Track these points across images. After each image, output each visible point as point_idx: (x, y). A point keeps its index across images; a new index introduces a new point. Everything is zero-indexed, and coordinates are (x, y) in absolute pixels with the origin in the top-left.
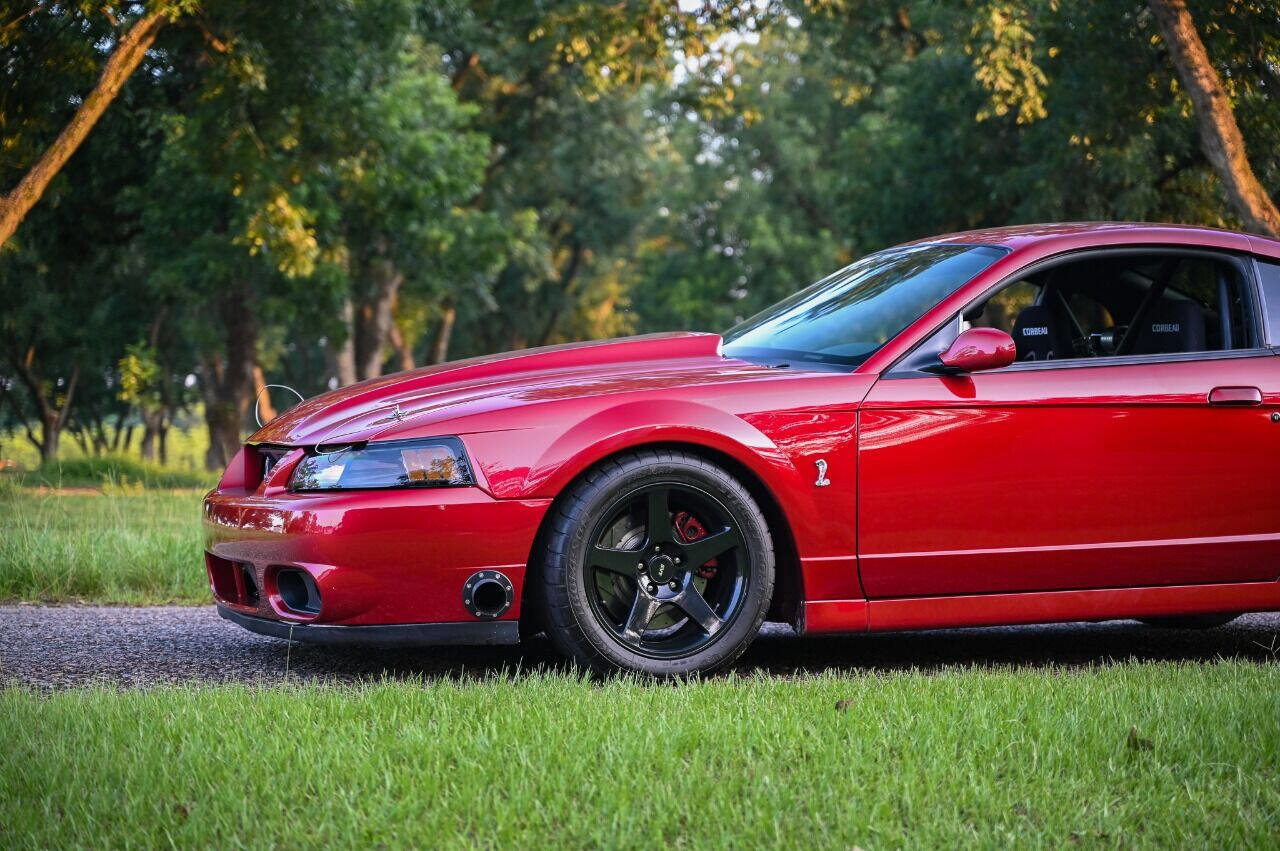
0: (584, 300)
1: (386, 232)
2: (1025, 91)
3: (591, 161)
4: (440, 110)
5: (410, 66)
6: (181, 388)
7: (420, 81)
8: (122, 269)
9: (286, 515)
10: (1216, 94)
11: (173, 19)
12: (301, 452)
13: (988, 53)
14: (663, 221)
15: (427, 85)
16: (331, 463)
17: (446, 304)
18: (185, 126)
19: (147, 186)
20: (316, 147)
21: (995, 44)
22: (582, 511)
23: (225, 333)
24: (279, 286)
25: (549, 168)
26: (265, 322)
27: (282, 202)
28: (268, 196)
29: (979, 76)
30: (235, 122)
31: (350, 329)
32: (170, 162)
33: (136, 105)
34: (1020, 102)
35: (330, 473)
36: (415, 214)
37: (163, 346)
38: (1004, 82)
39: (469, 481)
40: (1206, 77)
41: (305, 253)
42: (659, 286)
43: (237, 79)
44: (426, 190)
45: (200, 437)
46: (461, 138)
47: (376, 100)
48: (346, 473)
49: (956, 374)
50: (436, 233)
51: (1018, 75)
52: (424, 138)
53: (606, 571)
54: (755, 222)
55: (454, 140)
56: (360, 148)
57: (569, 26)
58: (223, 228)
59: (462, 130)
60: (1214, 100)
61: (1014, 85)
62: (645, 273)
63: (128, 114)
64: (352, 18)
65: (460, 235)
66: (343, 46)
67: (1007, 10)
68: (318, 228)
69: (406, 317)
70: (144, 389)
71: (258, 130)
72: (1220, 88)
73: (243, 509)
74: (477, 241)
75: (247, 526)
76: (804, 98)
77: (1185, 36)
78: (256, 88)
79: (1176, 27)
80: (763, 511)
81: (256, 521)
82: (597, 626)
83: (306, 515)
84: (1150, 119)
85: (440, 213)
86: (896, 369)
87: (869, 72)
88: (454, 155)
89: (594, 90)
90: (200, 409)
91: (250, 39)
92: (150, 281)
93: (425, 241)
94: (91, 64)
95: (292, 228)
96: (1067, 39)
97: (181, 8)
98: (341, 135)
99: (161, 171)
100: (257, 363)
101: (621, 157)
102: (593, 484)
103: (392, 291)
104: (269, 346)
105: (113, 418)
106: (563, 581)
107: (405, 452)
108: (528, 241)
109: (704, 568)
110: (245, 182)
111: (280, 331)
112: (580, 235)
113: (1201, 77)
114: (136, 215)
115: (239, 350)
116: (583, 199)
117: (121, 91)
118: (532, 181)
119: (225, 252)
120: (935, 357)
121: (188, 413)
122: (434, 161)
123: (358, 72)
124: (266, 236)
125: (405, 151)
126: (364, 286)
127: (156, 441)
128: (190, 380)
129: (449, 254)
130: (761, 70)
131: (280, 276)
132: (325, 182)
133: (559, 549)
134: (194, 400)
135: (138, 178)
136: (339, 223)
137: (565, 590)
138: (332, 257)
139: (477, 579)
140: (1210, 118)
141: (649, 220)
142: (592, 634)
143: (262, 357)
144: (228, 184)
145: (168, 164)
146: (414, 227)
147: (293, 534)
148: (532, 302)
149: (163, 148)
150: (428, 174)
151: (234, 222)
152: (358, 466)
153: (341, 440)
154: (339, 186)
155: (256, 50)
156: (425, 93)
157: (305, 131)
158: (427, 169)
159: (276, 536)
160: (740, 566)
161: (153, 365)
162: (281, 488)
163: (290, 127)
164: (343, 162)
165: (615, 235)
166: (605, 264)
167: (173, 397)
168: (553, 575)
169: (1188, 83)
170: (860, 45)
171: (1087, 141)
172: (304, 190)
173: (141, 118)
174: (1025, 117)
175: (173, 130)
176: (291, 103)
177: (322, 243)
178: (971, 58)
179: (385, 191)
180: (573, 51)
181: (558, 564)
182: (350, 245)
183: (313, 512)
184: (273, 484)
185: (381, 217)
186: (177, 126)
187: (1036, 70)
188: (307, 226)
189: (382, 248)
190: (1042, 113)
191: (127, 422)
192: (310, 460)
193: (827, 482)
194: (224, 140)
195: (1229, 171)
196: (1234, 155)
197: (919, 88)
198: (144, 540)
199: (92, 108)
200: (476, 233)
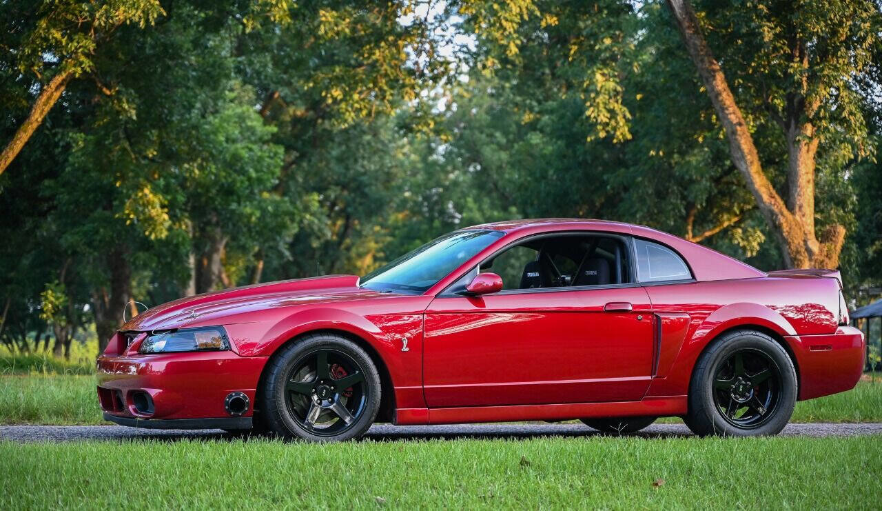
0: (353, 253)
1: (215, 209)
2: (617, 123)
3: (356, 161)
4: (252, 130)
5: (232, 101)
6: (81, 313)
7: (239, 110)
8: (43, 233)
9: (137, 366)
10: (740, 124)
11: (77, 76)
12: (145, 334)
13: (594, 98)
14: (405, 201)
15: (243, 113)
16: (160, 339)
17: (258, 256)
18: (85, 140)
19: (59, 179)
20: (169, 156)
21: (598, 93)
22: (284, 363)
23: (110, 276)
24: (146, 245)
25: (327, 165)
26: (136, 268)
27: (147, 191)
28: (139, 187)
29: (588, 113)
30: (116, 140)
31: (193, 273)
32: (75, 163)
33: (53, 127)
34: (615, 129)
35: (159, 344)
36: (235, 198)
37: (68, 284)
38: (604, 117)
39: (228, 349)
40: (734, 113)
41: (162, 224)
42: (402, 244)
43: (118, 113)
44: (242, 182)
45: (93, 345)
46: (265, 147)
47: (210, 123)
48: (167, 344)
49: (475, 296)
50: (248, 210)
51: (612, 113)
52: (240, 148)
53: (297, 393)
54: (466, 201)
55: (261, 150)
56: (197, 157)
57: (331, 80)
58: (109, 207)
59: (266, 143)
60: (738, 128)
61: (610, 119)
62: (393, 235)
63: (47, 132)
64: (194, 70)
65: (264, 211)
66: (188, 88)
67: (606, 71)
68: (170, 207)
69: (232, 265)
70: (56, 312)
71: (131, 145)
72: (742, 121)
73: (117, 363)
74: (275, 215)
75: (118, 372)
76: (498, 119)
77: (720, 88)
78: (130, 118)
79: (714, 82)
80: (375, 363)
81: (123, 370)
82: (291, 420)
83: (147, 365)
84: (701, 140)
85: (251, 197)
86: (443, 294)
87: (534, 103)
88: (260, 159)
89: (346, 121)
90: (93, 327)
91: (126, 86)
92: (62, 241)
93: (241, 215)
94: (24, 102)
95: (153, 208)
96: (649, 88)
97: (83, 68)
98: (185, 148)
99: (68, 169)
100: (131, 296)
101: (376, 158)
102: (290, 350)
103: (221, 248)
104: (139, 284)
105: (33, 334)
106: (274, 397)
107: (196, 334)
108: (313, 214)
109: (346, 392)
110: (123, 178)
111: (147, 273)
112: (350, 210)
113: (730, 114)
114: (52, 198)
115: (119, 286)
116: (353, 185)
117: (44, 120)
118: (316, 174)
119: (109, 222)
120: (464, 287)
121: (85, 329)
122: (246, 163)
123: (198, 105)
124: (136, 212)
125: (228, 157)
126: (202, 245)
127: (63, 348)
128: (87, 308)
129: (256, 224)
130: (470, 100)
131: (147, 238)
132: (176, 177)
133: (272, 382)
134: (89, 321)
135: (53, 174)
136: (186, 204)
137: (275, 402)
138: (180, 226)
139: (231, 396)
140: (736, 139)
141: (397, 200)
142: (288, 424)
143: (135, 291)
144: (112, 179)
145: (73, 165)
146: (234, 206)
147: (141, 376)
148: (317, 255)
149: (69, 155)
150: (243, 172)
151: (116, 203)
152: (173, 341)
153: (166, 328)
154: (185, 179)
155: (131, 93)
156: (242, 118)
157: (162, 146)
158: (242, 168)
159: (133, 376)
160: (363, 391)
161: (63, 296)
162: (136, 352)
163: (153, 142)
164: (186, 166)
165: (374, 209)
166: (367, 230)
167: (75, 318)
168: (269, 394)
169: (722, 117)
170: (529, 86)
171: (661, 153)
172: (162, 182)
173: (55, 135)
174: (618, 138)
175: (77, 144)
176: (153, 127)
177: (173, 217)
178: (585, 101)
179: (216, 182)
180: (332, 96)
181: (272, 389)
182: (192, 218)
183: (151, 364)
184: (131, 350)
185: (213, 199)
186: (79, 140)
187: (625, 109)
188: (163, 206)
189: (214, 219)
190: (629, 137)
191: (43, 336)
192: (150, 339)
193: (407, 349)
194: (110, 151)
195: (749, 173)
196: (752, 163)
197: (562, 117)
198: (63, 390)
199: (25, 132)
200: (275, 210)
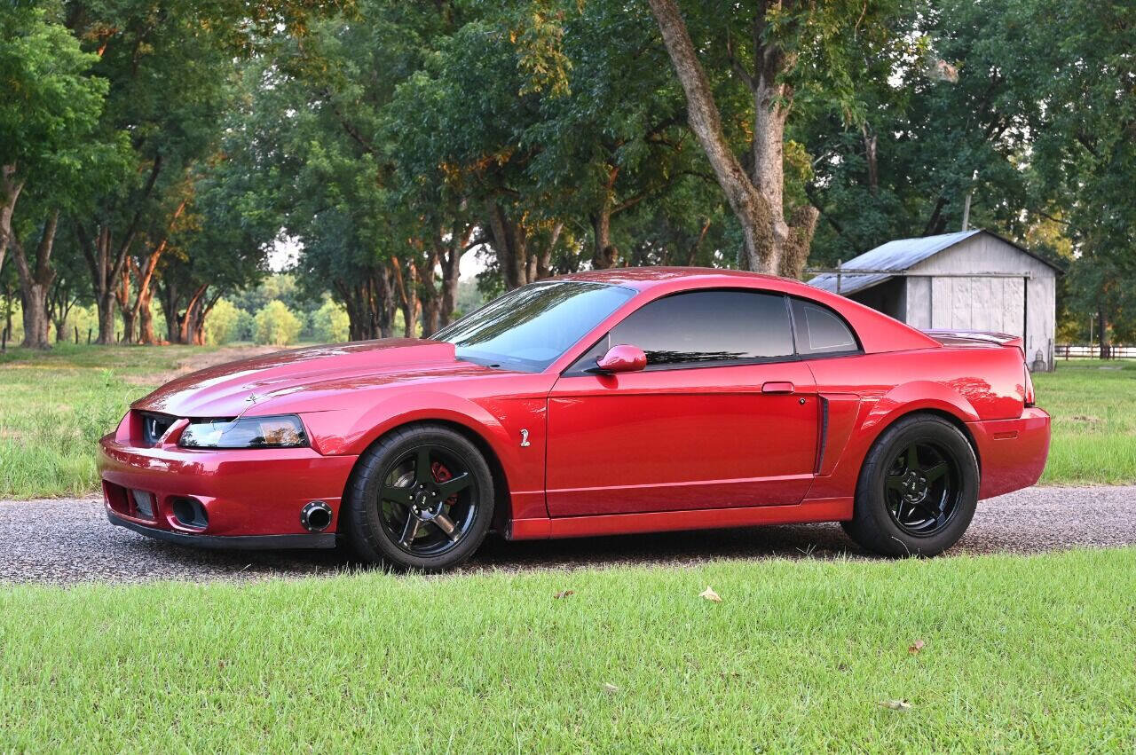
2: (556, 75)
3: (177, 92)
7: (50, 32)
9: (178, 463)
12: (187, 421)
13: (529, 44)
15: (56, 35)
21: (535, 38)
34: (552, 82)
38: (541, 67)
39: (305, 444)
44: (58, 124)
46: (85, 80)
47: (17, 48)
48: (223, 437)
49: (607, 374)
50: (66, 160)
51: (551, 62)
52: (56, 81)
53: (389, 501)
55: (80, 83)
59: (87, 74)
61: (548, 70)
65: (86, 161)
67: (545, 12)
74: (100, 167)
79: (673, 28)
80: (488, 462)
82: (385, 537)
83: (196, 463)
85: (68, 143)
86: (570, 370)
88: (79, 95)
93: (59, 166)
106: (365, 508)
107: (263, 424)
109: (450, 499)
116: (167, 119)
120: (594, 363)
122: (63, 101)
125: (41, 92)
129: (78, 177)
133: (361, 487)
137: (366, 514)
139: (311, 507)
146: (47, 154)
150: (58, 111)
152: (231, 433)
158: (58, 107)
160: (473, 497)
162: (174, 445)
168: (358, 505)
181: (361, 497)
184: (166, 442)
187: (567, 59)
192: (192, 427)
193: (527, 444)
195: (709, 140)
196: (714, 128)
200: (99, 160)
